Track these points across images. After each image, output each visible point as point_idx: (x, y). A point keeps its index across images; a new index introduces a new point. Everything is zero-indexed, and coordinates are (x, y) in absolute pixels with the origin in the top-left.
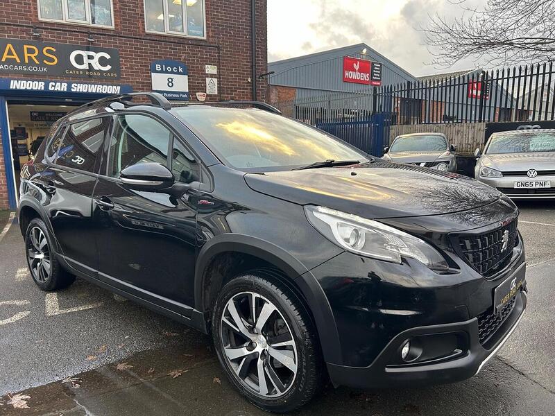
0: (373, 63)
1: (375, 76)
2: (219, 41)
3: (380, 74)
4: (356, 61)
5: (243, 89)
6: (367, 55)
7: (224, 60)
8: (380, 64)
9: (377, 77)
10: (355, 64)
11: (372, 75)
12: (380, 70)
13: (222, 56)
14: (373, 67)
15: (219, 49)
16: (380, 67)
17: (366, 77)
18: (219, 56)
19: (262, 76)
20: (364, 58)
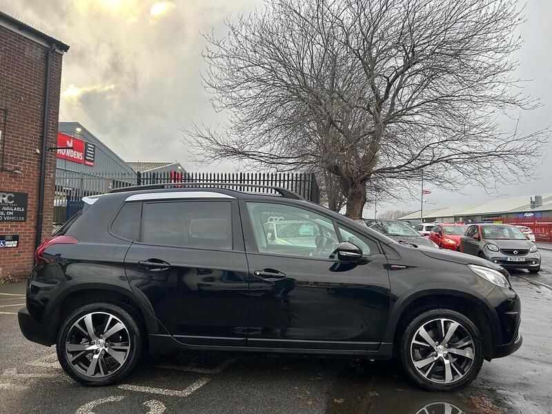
0: (86, 144)
1: (89, 156)
2: (6, 104)
3: (94, 155)
4: (69, 138)
5: (29, 159)
6: (81, 134)
7: (11, 125)
8: (93, 145)
9: (91, 157)
10: (68, 142)
11: (85, 155)
12: (94, 151)
13: (8, 121)
14: (87, 147)
15: (6, 113)
16: (94, 148)
17: (79, 156)
18: (5, 120)
19: (51, 149)
20: (78, 137)
